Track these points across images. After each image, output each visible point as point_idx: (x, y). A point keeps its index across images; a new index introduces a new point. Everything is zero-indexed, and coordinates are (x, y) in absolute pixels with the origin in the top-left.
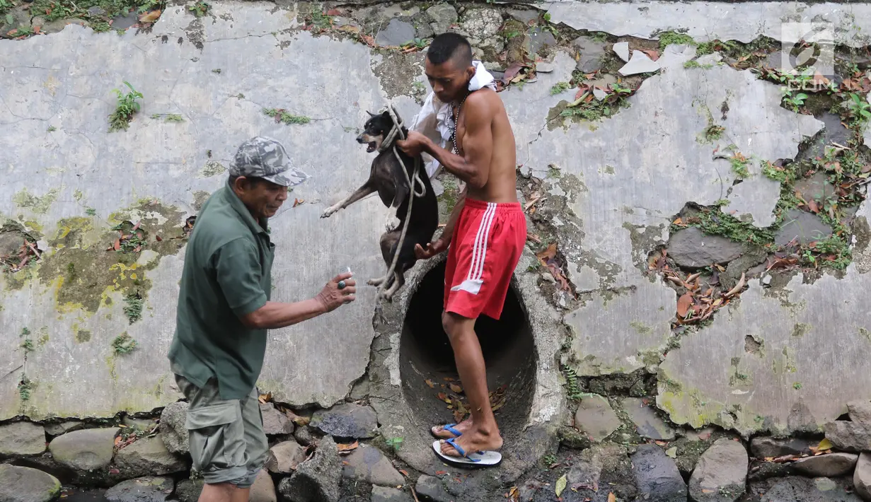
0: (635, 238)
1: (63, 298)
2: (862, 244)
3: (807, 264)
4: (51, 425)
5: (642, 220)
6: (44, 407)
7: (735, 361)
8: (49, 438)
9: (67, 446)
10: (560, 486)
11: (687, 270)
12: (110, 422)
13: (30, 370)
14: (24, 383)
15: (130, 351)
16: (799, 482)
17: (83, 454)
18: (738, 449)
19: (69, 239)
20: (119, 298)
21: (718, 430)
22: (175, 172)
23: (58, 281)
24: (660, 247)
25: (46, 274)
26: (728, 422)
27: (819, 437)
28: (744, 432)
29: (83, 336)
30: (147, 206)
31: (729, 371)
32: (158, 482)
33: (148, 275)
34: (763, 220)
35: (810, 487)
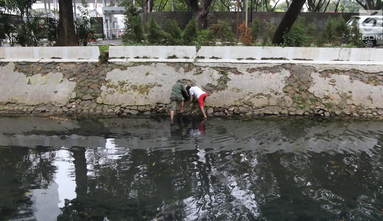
0: (202, 87)
1: (140, 93)
2: (227, 88)
3: (221, 90)
4: (138, 106)
5: (203, 85)
6: (137, 104)
7: (212, 100)
8: (137, 107)
9: (139, 108)
10: (193, 112)
11: (208, 90)
12: (144, 106)
13: (136, 100)
14: (135, 102)
15: (147, 98)
16: (219, 112)
17: (141, 109)
18: (212, 109)
19: (141, 87)
20: (146, 93)
21: (210, 107)
22: (152, 80)
23: (139, 91)
24: (205, 88)
25: (138, 90)
26: (211, 106)
27: (221, 107)
28: (213, 107)
29: (142, 97)
30: (149, 83)
31: (212, 101)
32: (149, 112)
33: (149, 90)
34: (216, 85)
35: (220, 113)
